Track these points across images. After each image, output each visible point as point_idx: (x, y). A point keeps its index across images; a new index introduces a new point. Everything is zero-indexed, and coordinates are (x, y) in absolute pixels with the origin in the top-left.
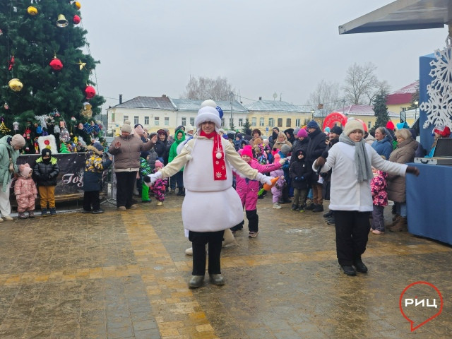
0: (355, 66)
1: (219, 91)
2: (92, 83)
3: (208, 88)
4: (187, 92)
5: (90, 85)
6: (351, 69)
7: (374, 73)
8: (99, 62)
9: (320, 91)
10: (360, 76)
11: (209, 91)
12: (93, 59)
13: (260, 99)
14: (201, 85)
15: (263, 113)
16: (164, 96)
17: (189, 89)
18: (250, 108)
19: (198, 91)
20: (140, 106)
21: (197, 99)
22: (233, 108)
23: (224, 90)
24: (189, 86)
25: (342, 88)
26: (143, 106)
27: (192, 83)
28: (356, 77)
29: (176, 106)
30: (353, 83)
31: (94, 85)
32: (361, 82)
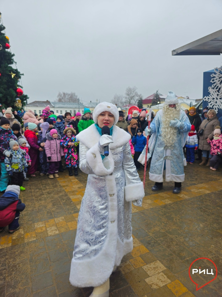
0: (129, 87)
1: (72, 98)
2: (20, 86)
3: (67, 97)
4: (58, 99)
5: (19, 87)
6: (127, 89)
7: (137, 91)
8: (23, 74)
9: (115, 98)
10: (131, 92)
11: (68, 98)
12: (19, 72)
13: (91, 102)
14: (64, 96)
15: (93, 108)
16: (47, 101)
17: (58, 98)
18: (87, 106)
19: (62, 98)
20: (36, 105)
21: (62, 102)
22: (80, 106)
23: (74, 98)
24: (58, 96)
25: (124, 97)
26: (38, 105)
27: (60, 95)
28: (130, 93)
29: (53, 105)
30: (128, 95)
31: (22, 87)
32: (131, 95)
